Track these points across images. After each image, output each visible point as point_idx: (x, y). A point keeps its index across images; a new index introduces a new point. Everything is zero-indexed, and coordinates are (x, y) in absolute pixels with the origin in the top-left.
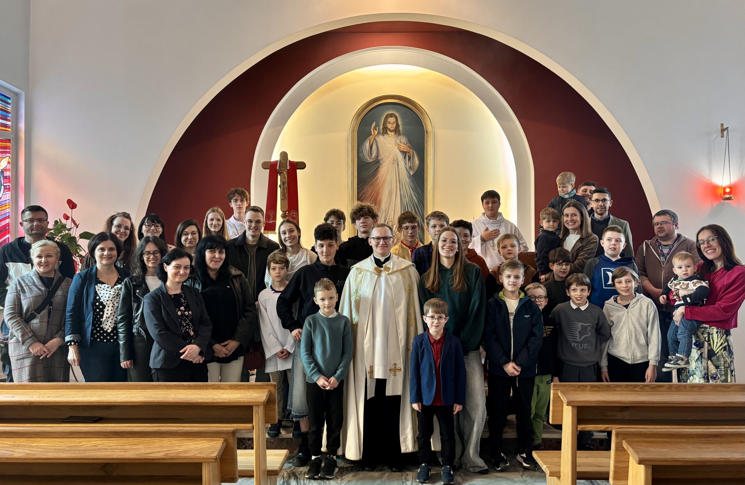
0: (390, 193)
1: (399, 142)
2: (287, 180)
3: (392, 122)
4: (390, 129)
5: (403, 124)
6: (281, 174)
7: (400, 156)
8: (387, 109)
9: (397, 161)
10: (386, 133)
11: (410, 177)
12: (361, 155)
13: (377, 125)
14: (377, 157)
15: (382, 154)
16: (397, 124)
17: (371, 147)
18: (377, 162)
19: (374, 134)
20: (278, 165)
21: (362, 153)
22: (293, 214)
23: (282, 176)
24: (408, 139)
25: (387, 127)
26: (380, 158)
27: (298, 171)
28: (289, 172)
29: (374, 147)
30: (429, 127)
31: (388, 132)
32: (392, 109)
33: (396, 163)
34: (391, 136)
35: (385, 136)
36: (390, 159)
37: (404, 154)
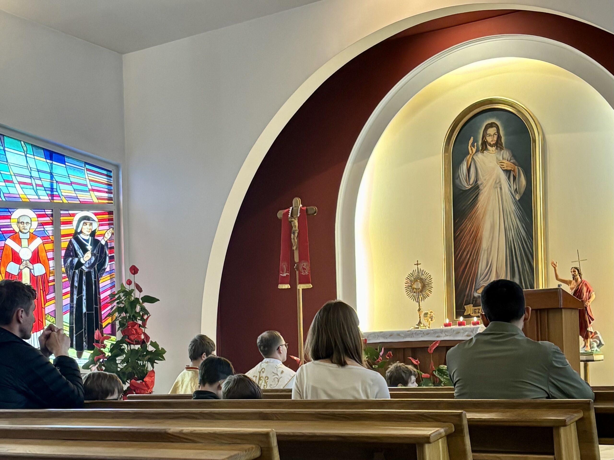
0: (493, 227)
1: (501, 158)
3: (492, 134)
4: (490, 143)
5: (506, 135)
7: (503, 177)
8: (487, 118)
9: (499, 184)
10: (486, 149)
11: (516, 202)
12: (457, 182)
13: (475, 141)
14: (477, 181)
15: (481, 177)
16: (498, 136)
17: (469, 170)
18: (476, 189)
21: (458, 179)
24: (512, 153)
25: (487, 141)
26: (479, 182)
29: (472, 170)
30: (536, 134)
31: (489, 147)
32: (491, 117)
33: (498, 186)
34: (491, 152)
35: (485, 154)
36: (491, 182)
37: (508, 175)
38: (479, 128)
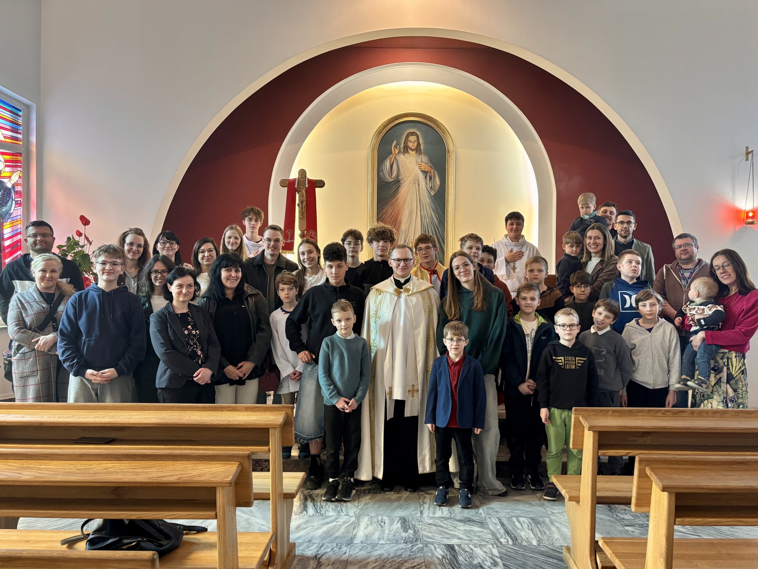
0: (411, 214)
1: (420, 161)
2: (305, 199)
3: (413, 140)
4: (411, 148)
5: (424, 143)
6: (300, 193)
7: (421, 176)
8: (408, 128)
9: (417, 181)
10: (407, 152)
11: (431, 197)
12: (381, 174)
14: (398, 176)
15: (402, 173)
16: (418, 143)
17: (391, 166)
18: (397, 182)
19: (395, 153)
20: (296, 183)
21: (382, 172)
22: (312, 234)
23: (300, 195)
24: (429, 158)
25: (408, 146)
26: (400, 178)
27: (316, 189)
28: (307, 191)
29: (395, 167)
30: (451, 147)
31: (409, 151)
32: (413, 127)
33: (417, 183)
34: (412, 155)
35: (406, 155)
36: (411, 178)
37: (425, 174)
38: (402, 134)
